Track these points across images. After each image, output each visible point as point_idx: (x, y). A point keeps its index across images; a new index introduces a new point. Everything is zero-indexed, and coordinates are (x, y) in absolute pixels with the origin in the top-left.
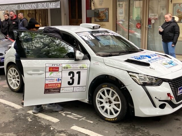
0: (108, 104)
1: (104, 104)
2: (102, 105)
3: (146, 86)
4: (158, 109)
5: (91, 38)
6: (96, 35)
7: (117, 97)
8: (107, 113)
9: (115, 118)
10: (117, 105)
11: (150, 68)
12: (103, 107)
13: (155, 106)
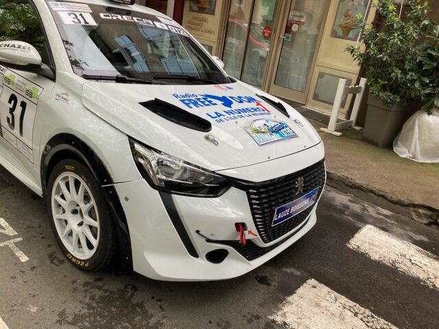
0: (79, 218)
1: (68, 216)
2: (64, 216)
3: (173, 196)
4: (203, 262)
5: (86, 22)
6: (111, 18)
9: (85, 261)
11: (207, 138)
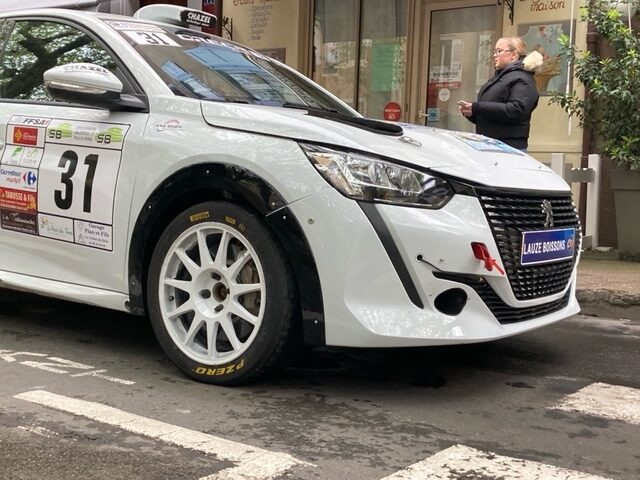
0: (213, 302)
1: (195, 303)
2: (185, 308)
3: (377, 205)
4: (432, 314)
5: (165, 43)
7: (250, 263)
8: (205, 345)
9: (235, 362)
10: (248, 302)
12: (187, 319)
13: (417, 300)
